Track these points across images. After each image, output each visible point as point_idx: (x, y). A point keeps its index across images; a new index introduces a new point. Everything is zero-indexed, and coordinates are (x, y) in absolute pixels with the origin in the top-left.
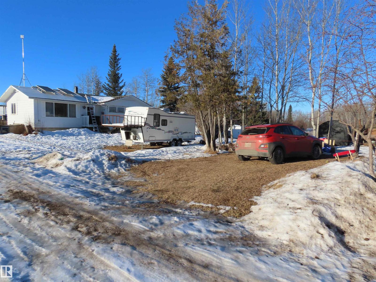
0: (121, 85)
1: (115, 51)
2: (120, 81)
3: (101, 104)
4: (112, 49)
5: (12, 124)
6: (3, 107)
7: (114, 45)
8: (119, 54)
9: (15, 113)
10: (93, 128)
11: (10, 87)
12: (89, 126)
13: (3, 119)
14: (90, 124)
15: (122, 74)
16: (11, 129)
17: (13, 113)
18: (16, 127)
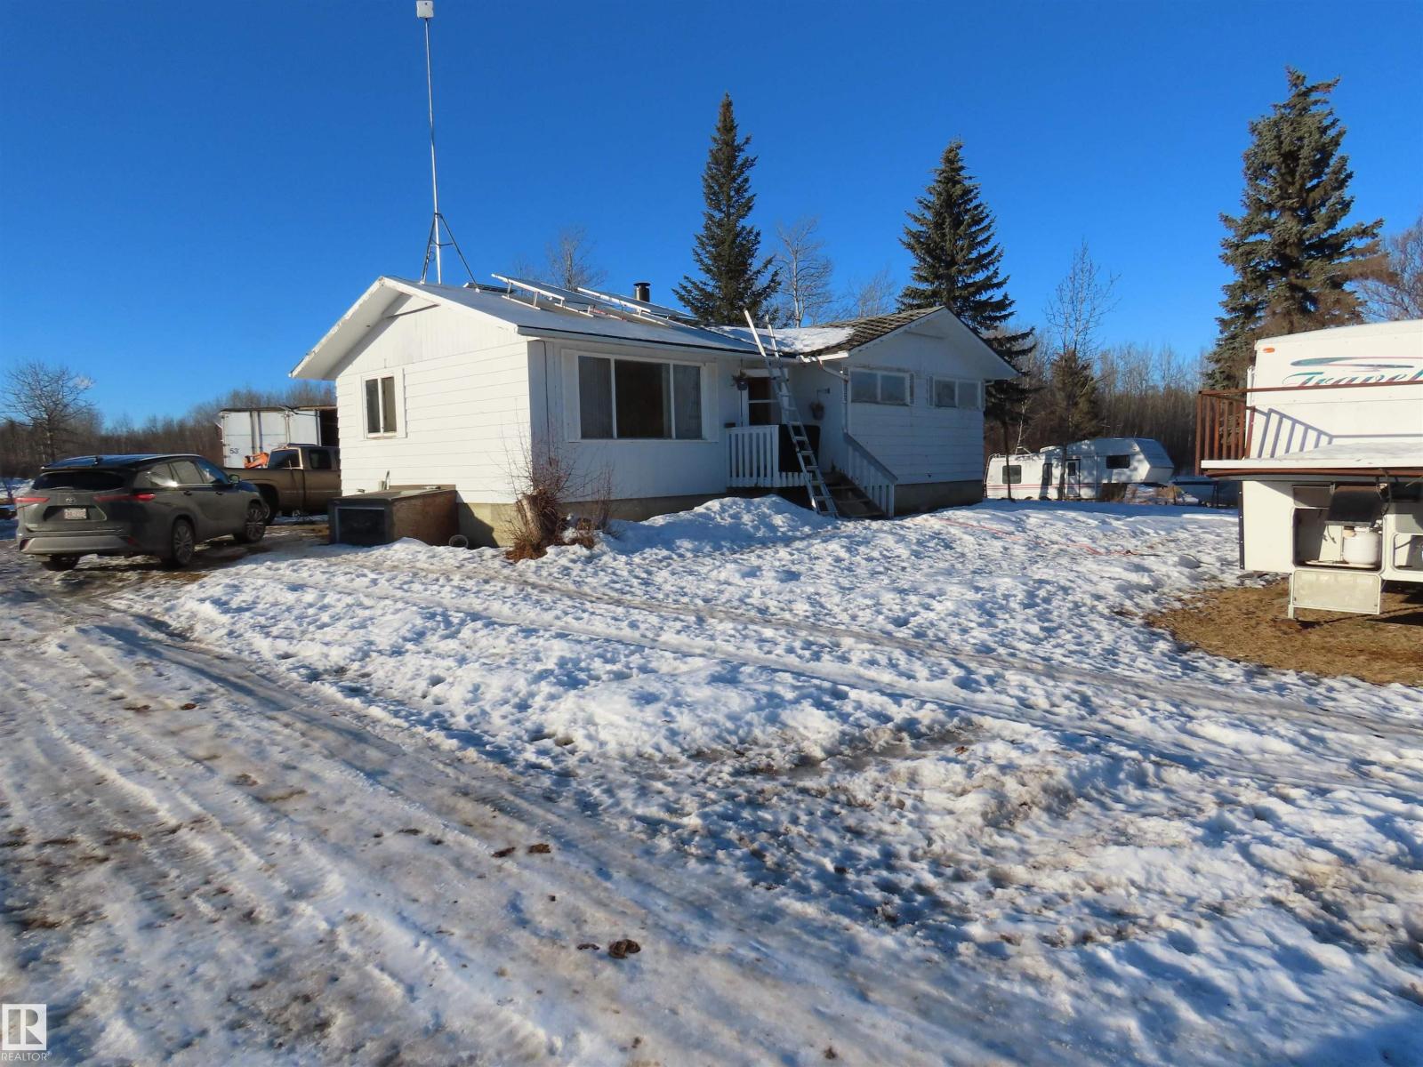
0: (761, 283)
1: (728, 128)
2: (756, 264)
3: (822, 358)
4: (717, 120)
5: (372, 488)
6: (247, 414)
7: (724, 99)
8: (747, 141)
9: (391, 427)
10: (804, 489)
11: (375, 286)
12: (779, 480)
13: (301, 467)
14: (781, 469)
15: (758, 234)
16: (400, 514)
17: (373, 427)
18: (418, 502)
